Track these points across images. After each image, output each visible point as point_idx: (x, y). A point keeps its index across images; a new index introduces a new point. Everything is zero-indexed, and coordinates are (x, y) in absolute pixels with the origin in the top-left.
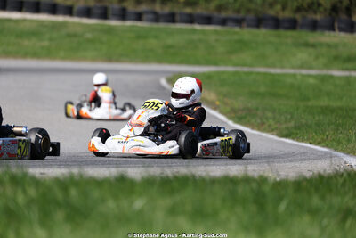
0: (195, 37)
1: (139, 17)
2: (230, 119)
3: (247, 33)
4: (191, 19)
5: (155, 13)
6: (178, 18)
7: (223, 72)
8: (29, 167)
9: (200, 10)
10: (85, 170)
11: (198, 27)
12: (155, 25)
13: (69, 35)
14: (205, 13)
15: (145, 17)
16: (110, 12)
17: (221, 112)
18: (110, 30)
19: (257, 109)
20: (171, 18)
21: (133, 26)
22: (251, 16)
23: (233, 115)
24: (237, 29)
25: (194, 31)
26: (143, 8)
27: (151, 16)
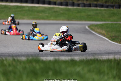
0: (98, 12)
1: (78, 5)
2: (110, 39)
3: (115, 10)
4: (96, 6)
5: (84, 4)
6: (92, 5)
7: (107, 24)
8: (41, 56)
9: (99, 3)
10: (60, 57)
11: (98, 8)
12: (84, 8)
13: (55, 12)
14: (101, 3)
15: (80, 5)
16: (69, 4)
17: (107, 37)
18: (69, 10)
19: (119, 36)
20: (90, 5)
21: (76, 8)
22: (117, 4)
23: (111, 38)
24: (112, 9)
25: (97, 10)
26: (80, 2)
27: (82, 5)
